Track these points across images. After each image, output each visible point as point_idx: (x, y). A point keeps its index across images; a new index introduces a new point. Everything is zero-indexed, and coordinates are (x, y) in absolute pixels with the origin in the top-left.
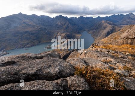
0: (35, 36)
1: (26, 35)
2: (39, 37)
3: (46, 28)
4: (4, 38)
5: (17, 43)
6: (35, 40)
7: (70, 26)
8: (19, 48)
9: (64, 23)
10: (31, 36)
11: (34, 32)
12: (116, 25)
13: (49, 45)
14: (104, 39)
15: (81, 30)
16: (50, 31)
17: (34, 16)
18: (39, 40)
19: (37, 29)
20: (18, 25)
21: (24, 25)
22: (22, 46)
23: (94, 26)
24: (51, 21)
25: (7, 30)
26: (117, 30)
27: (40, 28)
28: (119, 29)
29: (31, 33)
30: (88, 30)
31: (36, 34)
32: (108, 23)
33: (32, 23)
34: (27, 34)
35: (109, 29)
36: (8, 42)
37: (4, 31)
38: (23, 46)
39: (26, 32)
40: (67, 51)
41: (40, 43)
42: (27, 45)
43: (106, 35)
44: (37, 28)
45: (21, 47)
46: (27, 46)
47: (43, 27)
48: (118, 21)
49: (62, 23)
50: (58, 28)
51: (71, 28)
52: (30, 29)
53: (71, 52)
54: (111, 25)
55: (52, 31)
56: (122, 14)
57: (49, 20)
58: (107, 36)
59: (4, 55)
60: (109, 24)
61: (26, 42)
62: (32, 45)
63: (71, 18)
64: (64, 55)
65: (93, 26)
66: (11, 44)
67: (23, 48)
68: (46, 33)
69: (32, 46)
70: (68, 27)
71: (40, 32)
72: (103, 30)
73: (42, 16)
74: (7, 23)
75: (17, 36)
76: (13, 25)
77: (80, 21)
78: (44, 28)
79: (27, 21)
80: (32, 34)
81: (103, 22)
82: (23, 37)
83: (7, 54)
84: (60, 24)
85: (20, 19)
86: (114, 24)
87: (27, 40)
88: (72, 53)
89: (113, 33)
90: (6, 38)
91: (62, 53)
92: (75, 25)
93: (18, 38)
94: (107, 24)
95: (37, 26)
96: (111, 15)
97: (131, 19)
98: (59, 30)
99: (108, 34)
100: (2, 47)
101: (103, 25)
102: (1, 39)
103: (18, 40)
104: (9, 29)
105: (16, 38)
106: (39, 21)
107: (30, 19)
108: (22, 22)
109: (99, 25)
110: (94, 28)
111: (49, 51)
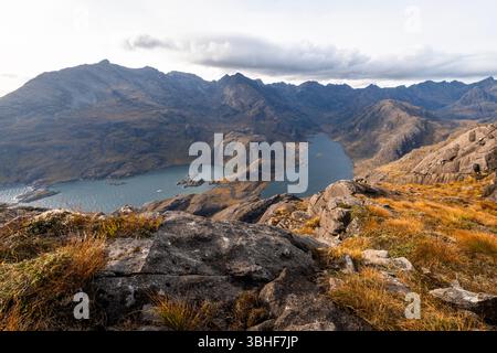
0: (145, 140)
1: (116, 133)
2: (159, 145)
3: (187, 113)
4: (44, 140)
5: (86, 160)
6: (146, 152)
7: (269, 112)
8: (90, 178)
9: (248, 101)
10: (134, 138)
11: (144, 126)
12: (435, 118)
14: (390, 165)
15: (309, 128)
16: (198, 125)
17: (150, 73)
18: (160, 155)
19: (154, 118)
20: (95, 101)
21: (113, 101)
22: (100, 171)
23: (354, 116)
24: (203, 92)
25: (56, 114)
26: (438, 137)
27: (165, 116)
28: (447, 132)
29: (136, 129)
30: (331, 128)
31: (149, 135)
32: (407, 109)
33: (139, 96)
34: (121, 131)
35: (407, 131)
36: (57, 154)
37: (47, 117)
38: (104, 173)
39: (118, 125)
40: (255, 201)
41: (163, 166)
42: (119, 167)
43: (397, 152)
44: (154, 115)
45: (98, 175)
46: (117, 172)
47: (176, 111)
49: (243, 101)
50: (226, 116)
51: (271, 119)
52: (133, 117)
53: (268, 205)
54: (415, 118)
55: (206, 127)
56: (459, 80)
57: (199, 88)
58: (401, 156)
60: (411, 112)
61: (113, 160)
62: (135, 171)
63: (274, 84)
64: (245, 212)
65: (351, 116)
66: (66, 161)
67: (103, 177)
68: (186, 132)
69: (133, 174)
70: (261, 115)
71: (166, 127)
72: (386, 131)
73: (176, 75)
74: (59, 93)
75: (89, 136)
76: (79, 99)
77: (305, 99)
78: (180, 115)
79: (126, 87)
80: (139, 133)
81: (387, 104)
82: (105, 141)
83: (48, 195)
84: (234, 104)
85: (103, 82)
86: (427, 115)
87: (120, 152)
88: (274, 206)
89: (422, 149)
90: (48, 142)
91: (238, 206)
92: (287, 108)
93: (91, 144)
94: (403, 114)
95: (159, 106)
97: (492, 98)
98: (231, 126)
99: (405, 147)
100: (33, 170)
101: (388, 114)
102: (33, 144)
103: (90, 150)
104: (65, 111)
105: (84, 145)
106: (164, 89)
107: (135, 83)
108: (109, 91)
109: (374, 114)
110: (356, 124)
111: (192, 196)
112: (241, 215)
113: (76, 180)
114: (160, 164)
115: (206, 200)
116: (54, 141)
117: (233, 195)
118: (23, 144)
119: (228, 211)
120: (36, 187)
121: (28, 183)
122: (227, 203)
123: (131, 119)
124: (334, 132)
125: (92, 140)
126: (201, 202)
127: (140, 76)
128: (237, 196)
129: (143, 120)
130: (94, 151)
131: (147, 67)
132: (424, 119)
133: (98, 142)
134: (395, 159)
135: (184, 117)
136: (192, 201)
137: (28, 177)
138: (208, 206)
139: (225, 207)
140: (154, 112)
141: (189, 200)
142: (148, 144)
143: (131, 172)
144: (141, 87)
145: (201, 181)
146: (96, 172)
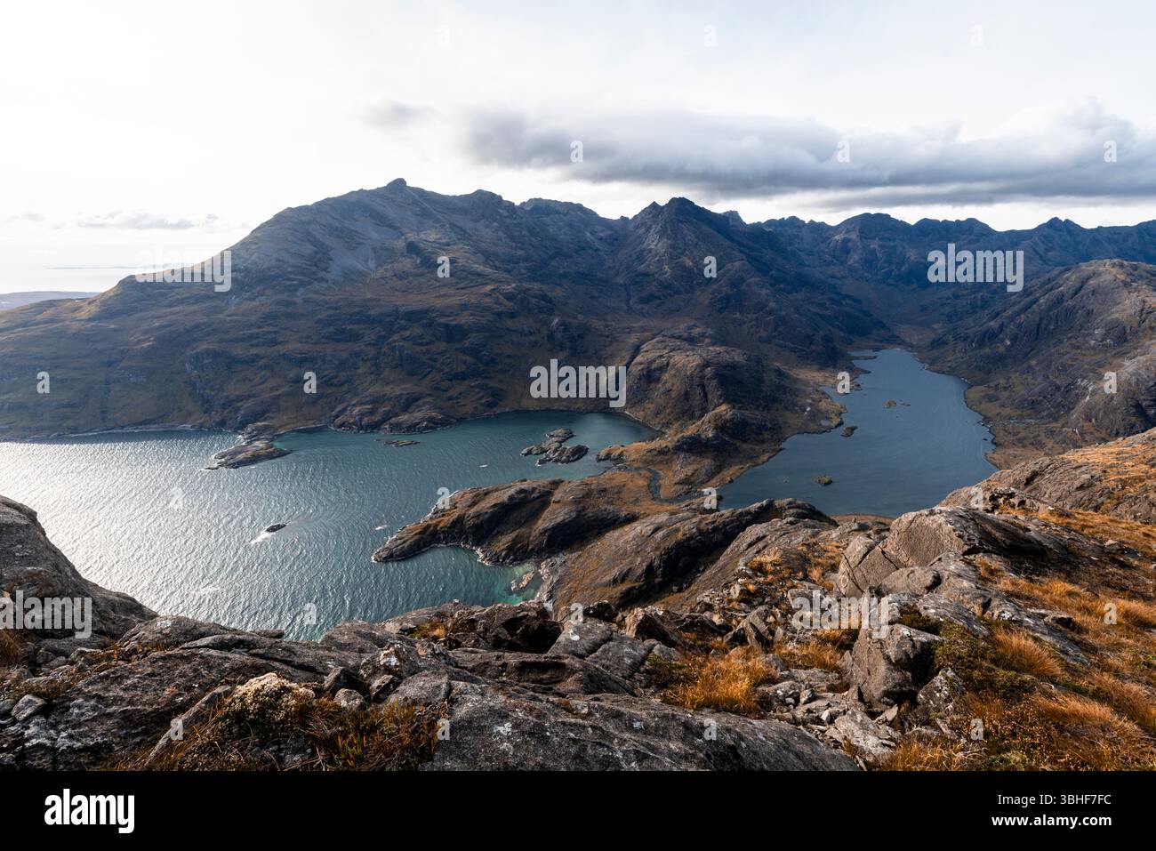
0: (464, 351)
1: (407, 333)
2: (493, 362)
3: (558, 293)
4: (274, 342)
5: (345, 388)
6: (463, 377)
7: (757, 290)
8: (350, 427)
10: (442, 346)
11: (465, 319)
13: (560, 431)
15: (864, 333)
16: (581, 319)
17: (486, 204)
18: (491, 383)
19: (488, 301)
20: (372, 264)
21: (407, 264)
22: (372, 412)
23: (999, 306)
24: (597, 244)
25: (301, 292)
27: (509, 297)
29: (447, 326)
30: (927, 336)
31: (473, 339)
33: (460, 252)
34: (417, 330)
37: (284, 296)
38: (377, 418)
39: (413, 317)
41: (495, 411)
42: (406, 408)
44: (487, 295)
46: (403, 418)
47: (536, 286)
49: (689, 262)
50: (647, 300)
51: (761, 308)
52: (442, 298)
53: (740, 524)
55: (598, 324)
57: (589, 237)
59: (254, 459)
61: (398, 391)
62: (438, 417)
63: (771, 223)
64: (680, 536)
67: (375, 427)
68: (551, 337)
69: (434, 425)
70: (733, 299)
71: (509, 323)
73: (541, 209)
74: (308, 249)
75: (355, 337)
76: (343, 260)
77: (854, 258)
78: (543, 297)
79: (432, 237)
80: (452, 334)
81: (1109, 271)
82: (385, 349)
83: (270, 456)
84: (667, 272)
85: (391, 226)
87: (412, 374)
88: (755, 531)
90: (281, 349)
91: (663, 518)
92: (803, 282)
93: (357, 355)
95: (497, 275)
98: (656, 323)
100: (249, 403)
102: (254, 351)
103: (355, 367)
104: (316, 286)
105: (345, 355)
106: (511, 238)
107: (453, 226)
108: (401, 244)
109: (1060, 300)
110: (1002, 327)
111: (556, 484)
112: (670, 543)
113: (323, 430)
114: (490, 405)
115: (588, 495)
116: (291, 346)
117: (653, 490)
118: (239, 350)
119: (638, 528)
120: (252, 438)
121: (240, 428)
122: (636, 509)
123: (440, 303)
124: (938, 343)
125: (357, 347)
126: (576, 501)
127: (464, 212)
128: (663, 493)
129: (464, 307)
130: (363, 368)
131: (480, 193)
133: (372, 351)
135: (550, 301)
136: (557, 496)
137: (239, 417)
138: (590, 513)
139: (631, 519)
140: (489, 288)
141: (550, 493)
142: (469, 359)
143: (431, 420)
144: (464, 235)
145: (580, 452)
146: (362, 415)
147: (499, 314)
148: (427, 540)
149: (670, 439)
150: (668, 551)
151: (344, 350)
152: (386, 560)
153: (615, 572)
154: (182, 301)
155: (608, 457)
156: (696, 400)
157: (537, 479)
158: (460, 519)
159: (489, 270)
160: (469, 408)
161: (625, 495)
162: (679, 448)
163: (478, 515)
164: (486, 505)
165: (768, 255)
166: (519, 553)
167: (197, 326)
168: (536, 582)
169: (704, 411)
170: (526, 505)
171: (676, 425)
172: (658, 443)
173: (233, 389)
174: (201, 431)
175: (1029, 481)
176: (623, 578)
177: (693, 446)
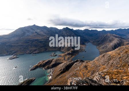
2: (46, 45)
4: (17, 44)
6: (42, 47)
9: (70, 34)
10: (40, 43)
11: (42, 40)
12: (123, 39)
13: (54, 53)
14: (111, 52)
15: (86, 41)
17: (45, 28)
20: (31, 34)
21: (35, 34)
25: (21, 37)
26: (125, 44)
31: (43, 42)
33: (42, 33)
34: (36, 42)
35: (115, 42)
36: (20, 47)
37: (19, 38)
39: (36, 40)
42: (35, 51)
43: (113, 48)
48: (125, 35)
49: (68, 34)
52: (40, 38)
53: (74, 63)
57: (57, 31)
59: (14, 58)
60: (116, 37)
61: (34, 49)
63: (76, 30)
64: (67, 64)
65: (98, 38)
66: (22, 49)
67: (31, 53)
69: (38, 53)
72: (109, 42)
73: (51, 28)
74: (23, 32)
75: (28, 43)
76: (27, 34)
79: (39, 31)
80: (41, 42)
81: (109, 34)
83: (16, 58)
85: (33, 30)
86: (121, 38)
87: (36, 47)
88: (76, 63)
90: (19, 44)
91: (65, 62)
93: (29, 45)
94: (114, 37)
96: (117, 29)
99: (115, 47)
100: (14, 51)
101: (109, 37)
102: (15, 45)
103: (28, 46)
104: (24, 37)
106: (48, 31)
108: (35, 32)
109: (105, 38)
110: (100, 40)
111: (53, 59)
113: (24, 54)
114: (45, 50)
115: (57, 60)
117: (64, 59)
118: (13, 45)
119: (63, 64)
120: (14, 56)
122: (63, 62)
123: (39, 38)
124: (94, 42)
125: (29, 44)
126: (55, 61)
127: (42, 28)
128: (66, 60)
129: (42, 39)
130: (29, 46)
131: (44, 26)
132: (120, 39)
133: (31, 44)
134: (112, 50)
136: (53, 61)
137: (12, 53)
138: (57, 62)
139: (62, 63)
140: (45, 37)
141: (52, 60)
142: (43, 45)
143: (38, 52)
144: (42, 31)
145: (56, 55)
146: (29, 52)
147: (47, 40)
148: (37, 67)
149: (66, 53)
150: (66, 66)
151: (27, 44)
152: (31, 70)
153: (60, 69)
154: (5, 39)
155: (59, 56)
156: (69, 49)
157: (51, 59)
158: (41, 64)
159: (45, 35)
160: (43, 51)
161: (61, 60)
162: (67, 54)
163: (43, 64)
164: (44, 62)
165: (76, 33)
166: (48, 68)
167: (7, 42)
168: (50, 72)
169: (70, 50)
170: (49, 62)
171: (67, 52)
172: (65, 54)
173: (12, 49)
174: (7, 55)
175: (103, 56)
176: (61, 70)
177: (69, 54)
